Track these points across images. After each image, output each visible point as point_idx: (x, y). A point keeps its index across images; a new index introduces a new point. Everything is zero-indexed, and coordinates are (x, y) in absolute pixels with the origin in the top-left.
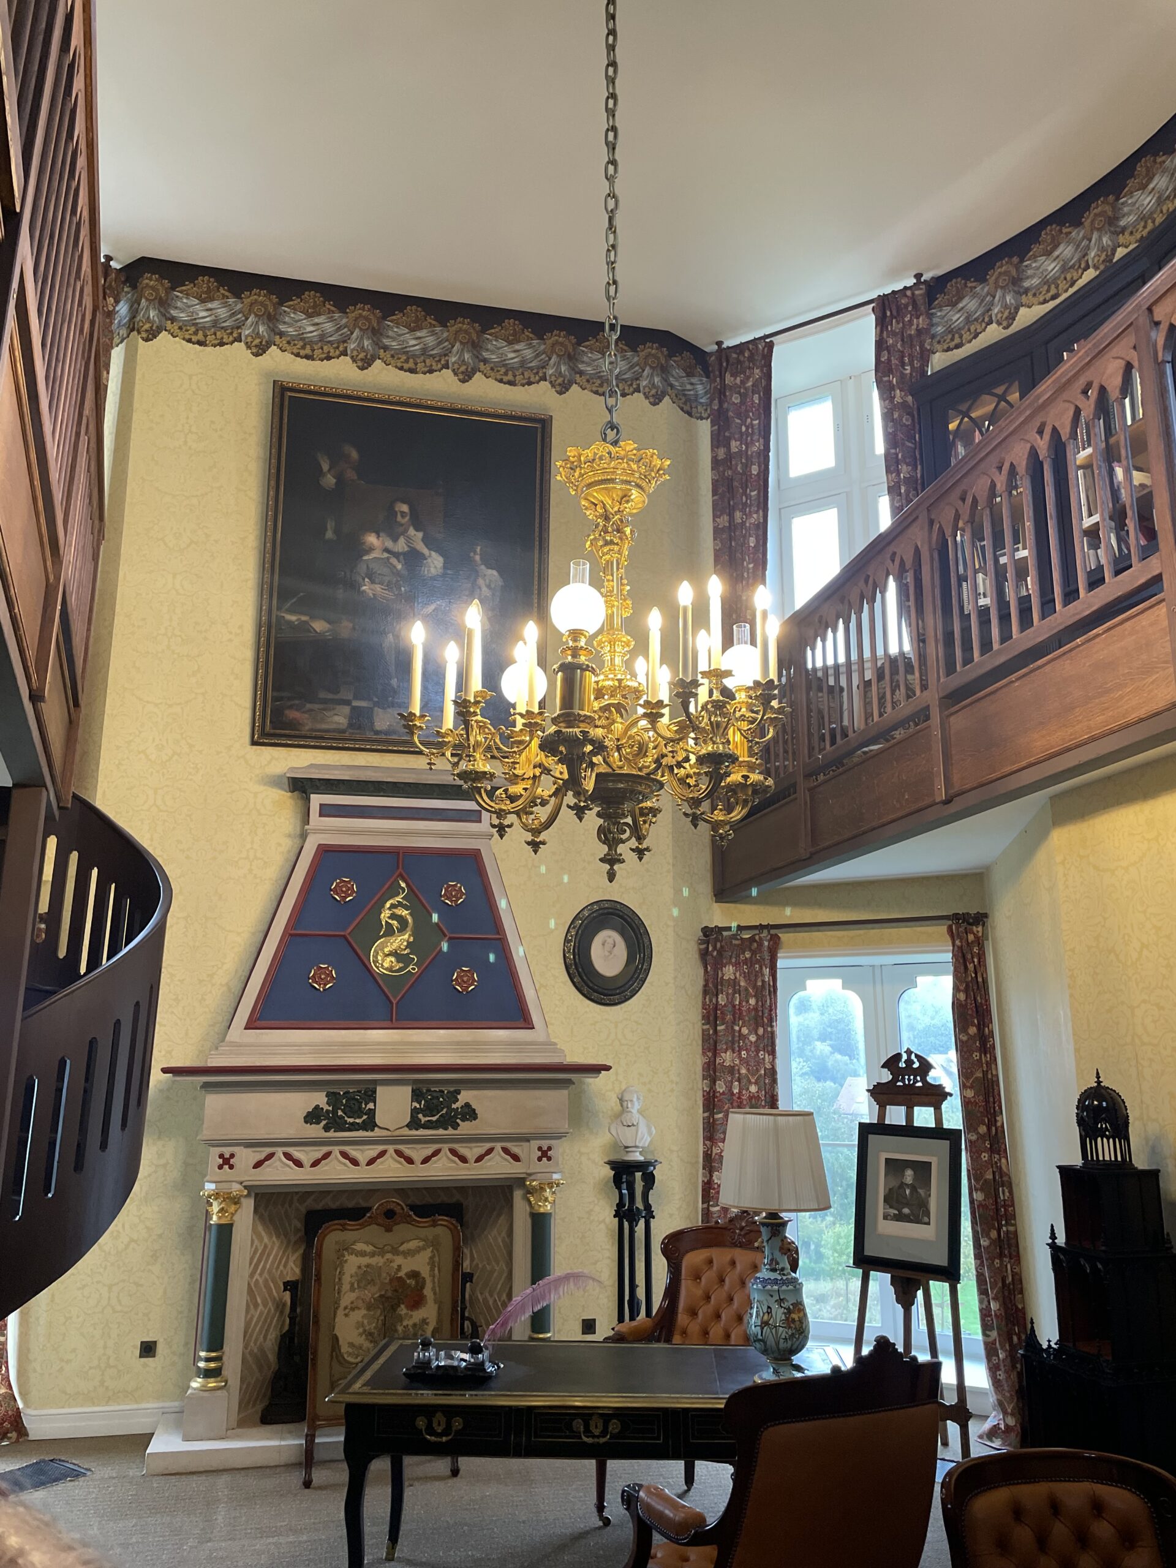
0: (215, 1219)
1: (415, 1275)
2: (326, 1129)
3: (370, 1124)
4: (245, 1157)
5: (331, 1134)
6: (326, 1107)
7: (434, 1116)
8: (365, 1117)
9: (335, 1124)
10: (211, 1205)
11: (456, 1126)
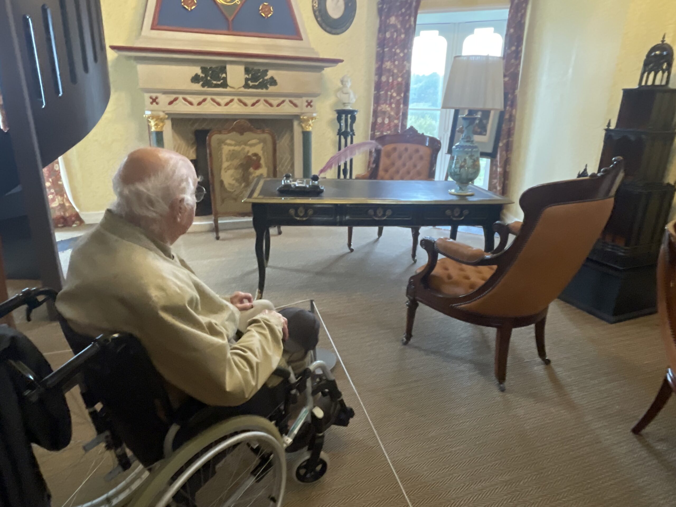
0: (153, 129)
1: (255, 155)
2: (203, 86)
3: (225, 85)
4: (164, 99)
5: (206, 89)
6: (202, 75)
7: (256, 82)
8: (222, 81)
9: (206, 84)
10: (150, 122)
11: (267, 88)
